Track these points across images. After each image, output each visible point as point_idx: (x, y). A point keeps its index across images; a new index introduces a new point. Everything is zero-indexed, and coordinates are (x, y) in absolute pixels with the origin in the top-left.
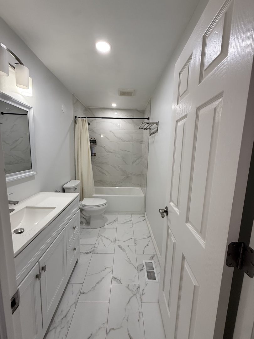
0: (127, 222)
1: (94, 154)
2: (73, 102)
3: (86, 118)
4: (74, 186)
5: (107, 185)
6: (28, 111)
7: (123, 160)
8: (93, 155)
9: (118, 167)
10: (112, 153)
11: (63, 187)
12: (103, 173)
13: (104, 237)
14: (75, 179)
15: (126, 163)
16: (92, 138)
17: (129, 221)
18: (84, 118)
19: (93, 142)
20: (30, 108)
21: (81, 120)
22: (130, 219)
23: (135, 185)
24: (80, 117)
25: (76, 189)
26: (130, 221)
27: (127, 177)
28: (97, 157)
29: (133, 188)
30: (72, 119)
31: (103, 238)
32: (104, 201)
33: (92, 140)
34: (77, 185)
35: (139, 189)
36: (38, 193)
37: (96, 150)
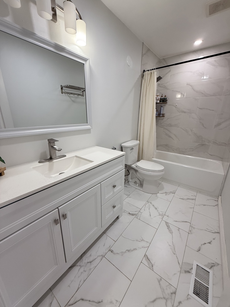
0: (188, 199)
1: (163, 114)
2: (142, 53)
3: (155, 69)
4: (131, 146)
5: (173, 151)
6: (84, 64)
7: (200, 122)
8: (161, 115)
9: (192, 131)
10: (185, 112)
11: (121, 145)
12: (170, 137)
13: (153, 205)
14: (136, 139)
15: (204, 127)
16: (162, 96)
17: (190, 199)
18: (153, 69)
19: (163, 101)
20: (86, 60)
21: (148, 73)
22: (194, 198)
23: (212, 156)
24: (148, 71)
25: (132, 149)
26: (192, 199)
27: (203, 145)
28: (165, 119)
29: (208, 160)
30: (140, 73)
31: (151, 206)
32: (161, 168)
33: (162, 98)
34: (135, 146)
35: (218, 163)
36: (94, 146)
37: (166, 109)
